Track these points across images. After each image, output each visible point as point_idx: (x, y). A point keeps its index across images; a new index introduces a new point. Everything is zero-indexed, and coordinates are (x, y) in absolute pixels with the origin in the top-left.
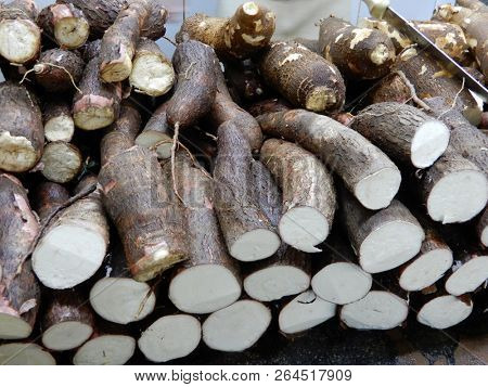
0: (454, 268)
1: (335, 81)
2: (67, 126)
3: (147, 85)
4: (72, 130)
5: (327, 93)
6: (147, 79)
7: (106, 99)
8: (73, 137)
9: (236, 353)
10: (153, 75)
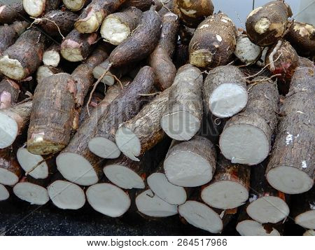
0: (251, 200)
1: (217, 46)
2: (55, 57)
3: (111, 37)
4: (58, 60)
5: (204, 54)
6: (111, 33)
7: (77, 44)
8: (59, 64)
9: (111, 218)
10: (115, 31)
